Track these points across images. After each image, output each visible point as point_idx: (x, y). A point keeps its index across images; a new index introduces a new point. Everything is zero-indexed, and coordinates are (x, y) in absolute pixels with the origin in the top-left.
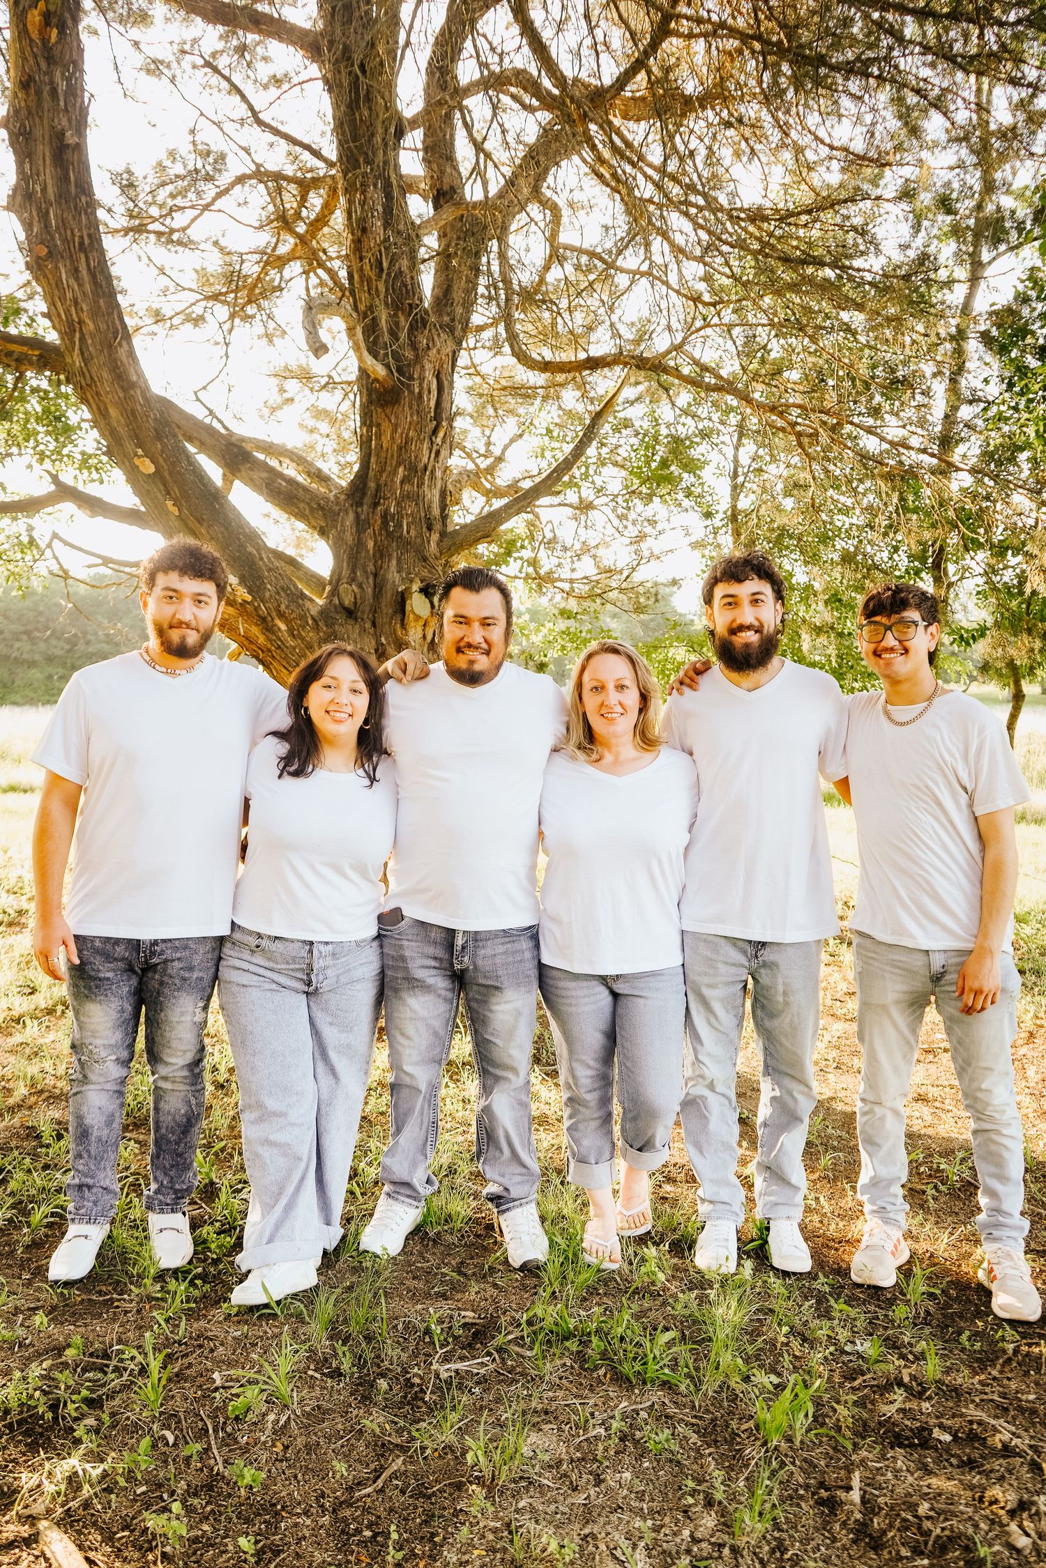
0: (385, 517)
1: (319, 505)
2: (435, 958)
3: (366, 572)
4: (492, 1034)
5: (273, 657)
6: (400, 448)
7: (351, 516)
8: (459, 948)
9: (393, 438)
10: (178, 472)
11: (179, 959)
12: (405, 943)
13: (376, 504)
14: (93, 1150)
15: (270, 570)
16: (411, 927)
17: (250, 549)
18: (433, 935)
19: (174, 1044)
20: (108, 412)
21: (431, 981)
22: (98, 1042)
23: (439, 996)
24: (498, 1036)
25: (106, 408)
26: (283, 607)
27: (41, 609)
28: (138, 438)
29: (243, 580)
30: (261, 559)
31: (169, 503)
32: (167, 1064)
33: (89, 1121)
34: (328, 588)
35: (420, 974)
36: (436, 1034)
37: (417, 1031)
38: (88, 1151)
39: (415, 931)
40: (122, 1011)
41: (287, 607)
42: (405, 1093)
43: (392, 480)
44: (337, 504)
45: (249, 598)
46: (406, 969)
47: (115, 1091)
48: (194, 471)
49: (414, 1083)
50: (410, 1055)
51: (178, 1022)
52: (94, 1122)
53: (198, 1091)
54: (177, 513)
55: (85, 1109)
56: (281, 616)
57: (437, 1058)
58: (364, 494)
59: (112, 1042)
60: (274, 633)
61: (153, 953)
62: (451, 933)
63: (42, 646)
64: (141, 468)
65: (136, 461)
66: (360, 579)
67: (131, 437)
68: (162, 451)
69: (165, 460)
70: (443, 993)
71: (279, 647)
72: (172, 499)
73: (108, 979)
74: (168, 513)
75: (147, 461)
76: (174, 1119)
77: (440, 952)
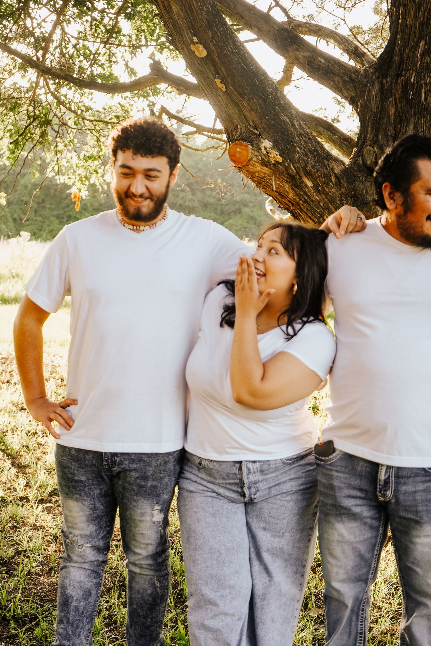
0: (406, 86)
1: (351, 78)
2: (361, 490)
3: (386, 135)
4: (413, 563)
5: (301, 210)
6: (422, 25)
7: (377, 87)
8: (382, 483)
9: (416, 17)
10: (226, 56)
11: (135, 470)
12: (335, 474)
13: (399, 75)
14: (71, 616)
15: (300, 135)
16: (341, 459)
17: (284, 118)
18: (359, 468)
19: (139, 538)
20: (171, 8)
21: (357, 510)
22: (76, 532)
23: (365, 524)
24: (418, 566)
25: (169, 6)
26: (309, 167)
27: (200, 166)
28: (194, 29)
29: (276, 145)
30: (293, 126)
31: (218, 81)
32: (135, 553)
33: (70, 591)
34: (355, 150)
35: (348, 503)
36: (361, 556)
37: (344, 552)
38: (67, 618)
39: (343, 463)
40: (94, 509)
41: (313, 167)
42: (334, 604)
43: (414, 54)
44: (366, 76)
45: (280, 159)
46: (334, 497)
47: (93, 571)
48: (239, 53)
49: (341, 598)
50: (337, 573)
51: (139, 521)
52: (73, 594)
53: (163, 576)
54: (224, 89)
55: (67, 581)
56: (308, 174)
57: (364, 577)
58: (390, 67)
59: (87, 532)
60: (301, 189)
61: (114, 463)
62: (375, 466)
63: (199, 195)
64: (197, 53)
65: (193, 48)
66: (381, 142)
67: (188, 28)
68: (213, 38)
69: (214, 45)
70: (369, 521)
71: (306, 202)
72: (220, 77)
73: (81, 482)
74: (217, 89)
75: (201, 47)
76: (142, 597)
77: (365, 485)
